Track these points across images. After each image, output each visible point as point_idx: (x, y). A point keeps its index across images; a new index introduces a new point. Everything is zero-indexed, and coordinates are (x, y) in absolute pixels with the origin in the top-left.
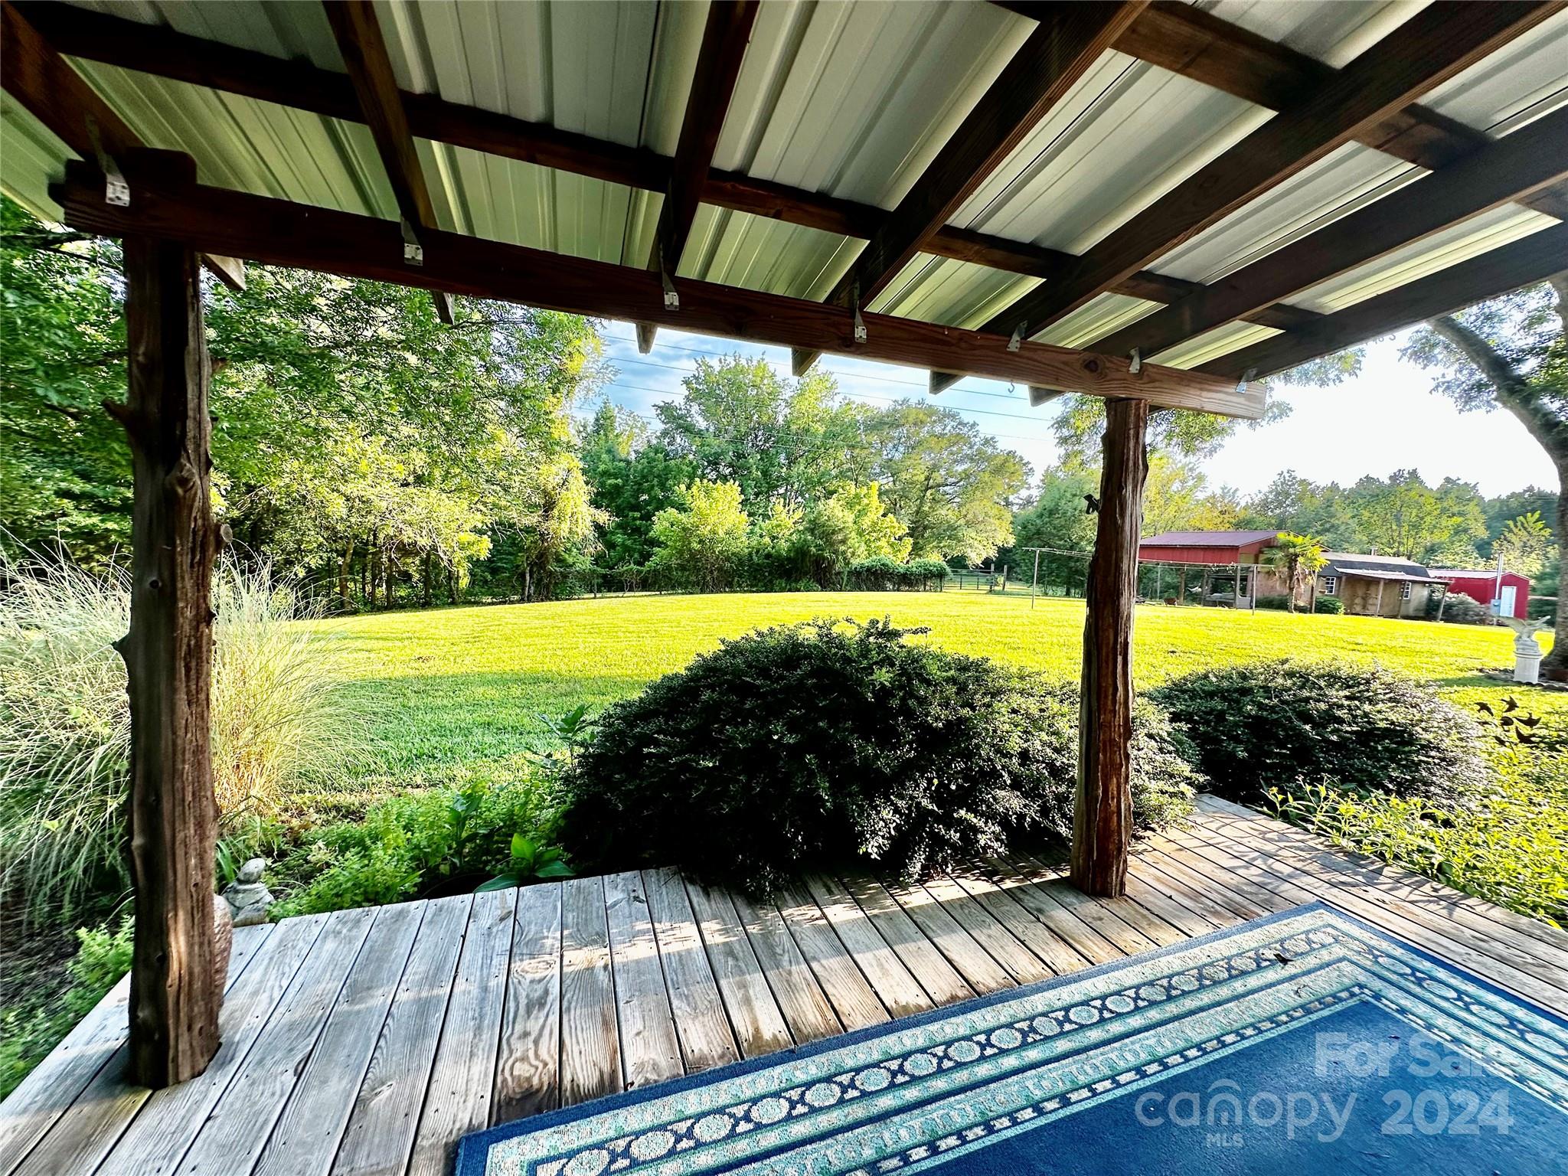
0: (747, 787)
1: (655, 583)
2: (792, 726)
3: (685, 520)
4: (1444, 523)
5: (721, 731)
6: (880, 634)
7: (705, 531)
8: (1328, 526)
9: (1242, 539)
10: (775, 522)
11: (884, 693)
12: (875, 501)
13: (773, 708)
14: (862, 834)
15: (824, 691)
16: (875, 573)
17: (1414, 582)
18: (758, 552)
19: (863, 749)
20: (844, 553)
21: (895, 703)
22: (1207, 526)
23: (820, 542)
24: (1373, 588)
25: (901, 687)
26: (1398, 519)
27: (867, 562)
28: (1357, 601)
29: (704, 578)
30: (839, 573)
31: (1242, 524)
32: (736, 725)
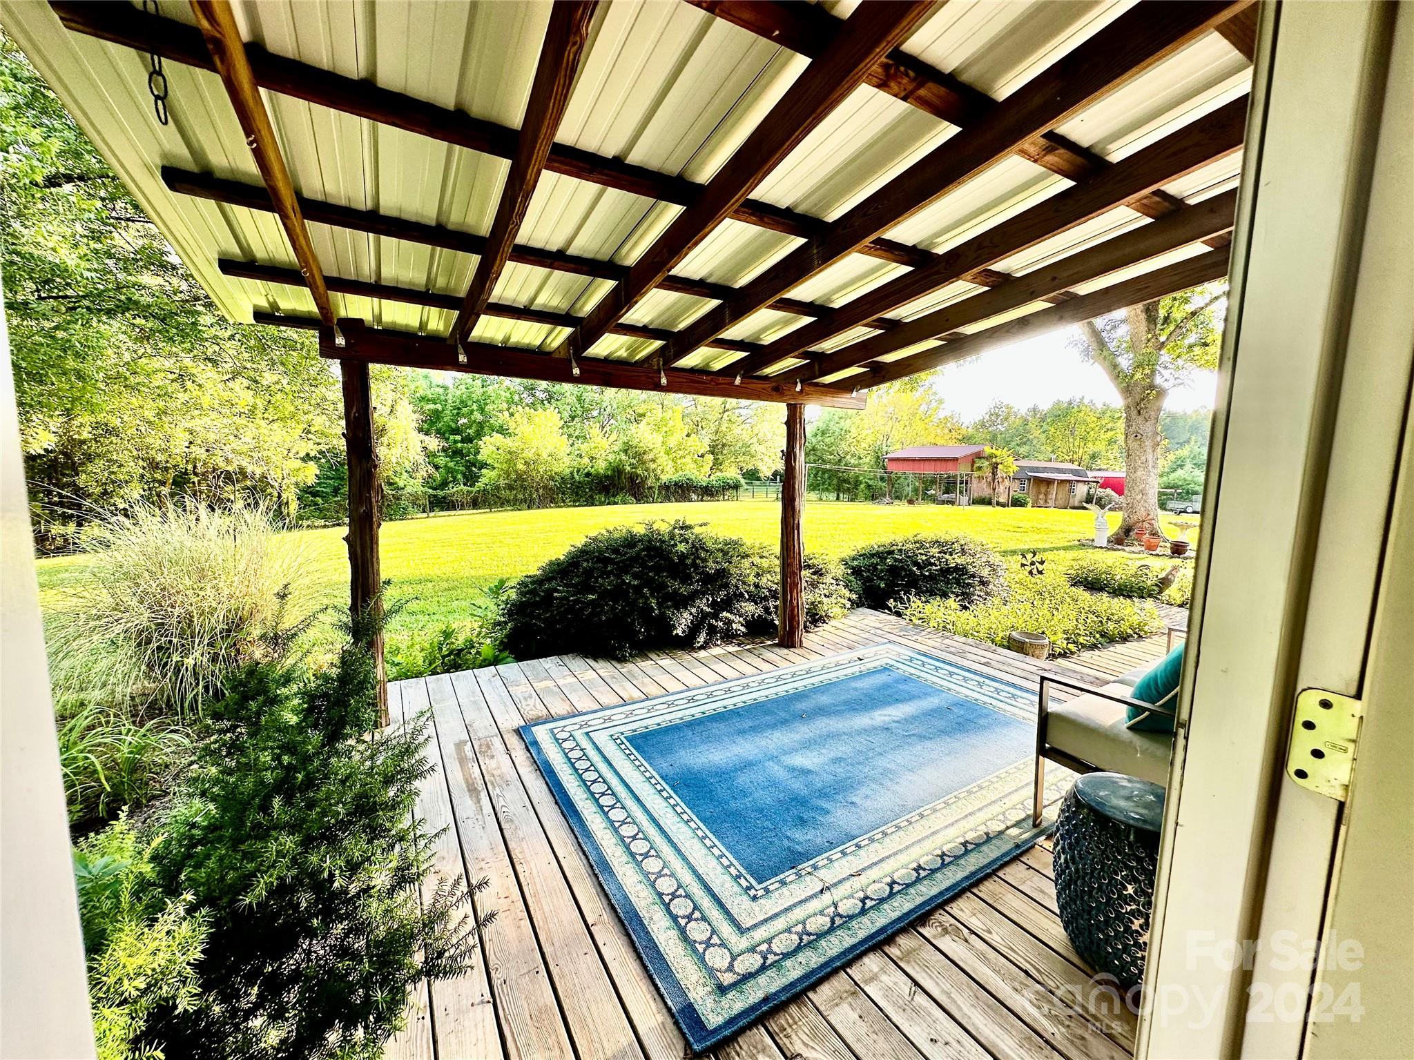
0: (613, 608)
1: (484, 502)
2: (635, 576)
3: (510, 444)
4: (1102, 436)
5: (597, 581)
6: (682, 528)
7: (529, 454)
8: (1025, 440)
9: (962, 451)
10: (593, 445)
11: (683, 557)
12: (679, 424)
13: (624, 568)
14: (674, 625)
15: (651, 558)
16: (681, 487)
17: (1078, 481)
18: (578, 471)
19: (673, 585)
20: (654, 470)
21: (689, 562)
22: (940, 442)
23: (632, 461)
24: (1051, 487)
25: (692, 554)
26: (1072, 434)
27: (675, 478)
28: (1042, 496)
29: (531, 496)
30: (651, 488)
31: (966, 439)
32: (604, 578)
